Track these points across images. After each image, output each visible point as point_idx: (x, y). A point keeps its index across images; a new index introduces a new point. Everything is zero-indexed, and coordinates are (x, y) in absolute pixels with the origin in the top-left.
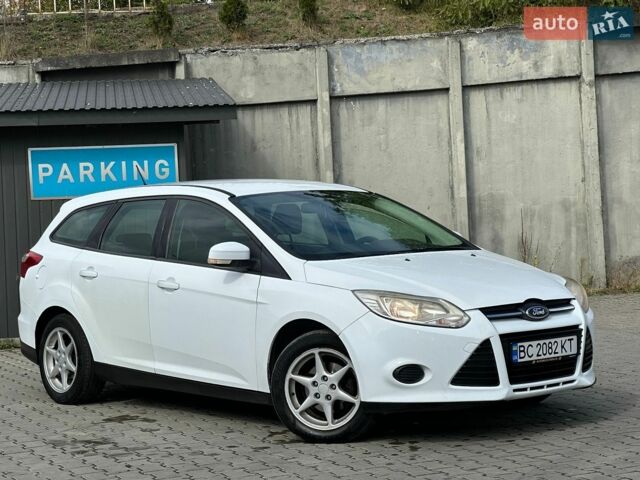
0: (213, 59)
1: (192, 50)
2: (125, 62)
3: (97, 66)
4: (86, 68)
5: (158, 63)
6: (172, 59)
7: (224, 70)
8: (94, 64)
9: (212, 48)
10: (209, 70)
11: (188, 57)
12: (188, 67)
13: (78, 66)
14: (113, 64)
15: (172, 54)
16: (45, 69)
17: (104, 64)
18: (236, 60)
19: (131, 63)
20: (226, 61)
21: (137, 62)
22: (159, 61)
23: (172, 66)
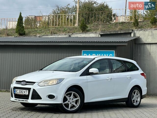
0: (141, 32)
1: (136, 30)
2: (119, 33)
3: (113, 33)
4: (110, 34)
5: (127, 33)
6: (130, 32)
7: (144, 35)
8: (112, 33)
9: (141, 29)
10: (140, 35)
11: (135, 31)
12: (134, 34)
13: (109, 33)
14: (116, 33)
15: (130, 31)
16: (101, 34)
17: (115, 33)
18: (147, 32)
19: (121, 33)
20: (144, 32)
21: (122, 32)
22: (127, 32)
23: (130, 33)
